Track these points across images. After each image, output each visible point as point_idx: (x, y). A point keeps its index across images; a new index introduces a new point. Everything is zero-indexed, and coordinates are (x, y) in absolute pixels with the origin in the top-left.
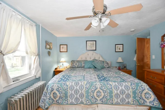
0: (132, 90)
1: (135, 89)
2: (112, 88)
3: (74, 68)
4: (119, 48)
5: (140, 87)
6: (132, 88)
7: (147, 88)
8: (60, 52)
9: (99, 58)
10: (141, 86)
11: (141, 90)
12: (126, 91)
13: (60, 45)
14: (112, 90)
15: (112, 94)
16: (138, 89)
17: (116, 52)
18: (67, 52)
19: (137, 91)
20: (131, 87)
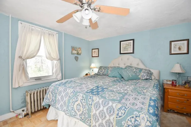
0: (117, 117)
1: (120, 118)
2: (91, 105)
3: (99, 75)
4: (178, 47)
5: (133, 117)
6: (118, 114)
7: (147, 124)
8: (92, 57)
9: (138, 64)
10: (136, 117)
11: (131, 124)
12: (107, 115)
13: (92, 49)
14: (91, 107)
15: (91, 112)
16: (127, 119)
17: (171, 54)
18: (98, 56)
19: (124, 122)
20: (116, 112)
